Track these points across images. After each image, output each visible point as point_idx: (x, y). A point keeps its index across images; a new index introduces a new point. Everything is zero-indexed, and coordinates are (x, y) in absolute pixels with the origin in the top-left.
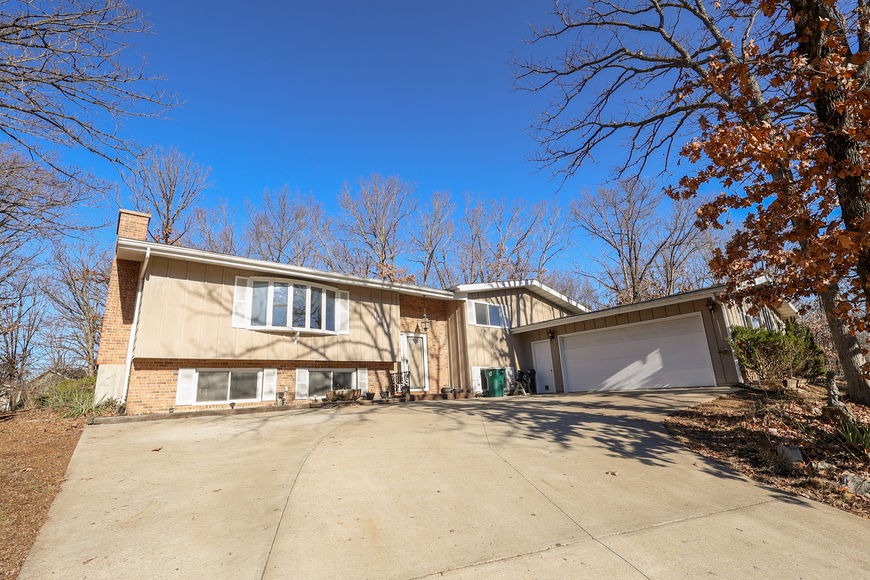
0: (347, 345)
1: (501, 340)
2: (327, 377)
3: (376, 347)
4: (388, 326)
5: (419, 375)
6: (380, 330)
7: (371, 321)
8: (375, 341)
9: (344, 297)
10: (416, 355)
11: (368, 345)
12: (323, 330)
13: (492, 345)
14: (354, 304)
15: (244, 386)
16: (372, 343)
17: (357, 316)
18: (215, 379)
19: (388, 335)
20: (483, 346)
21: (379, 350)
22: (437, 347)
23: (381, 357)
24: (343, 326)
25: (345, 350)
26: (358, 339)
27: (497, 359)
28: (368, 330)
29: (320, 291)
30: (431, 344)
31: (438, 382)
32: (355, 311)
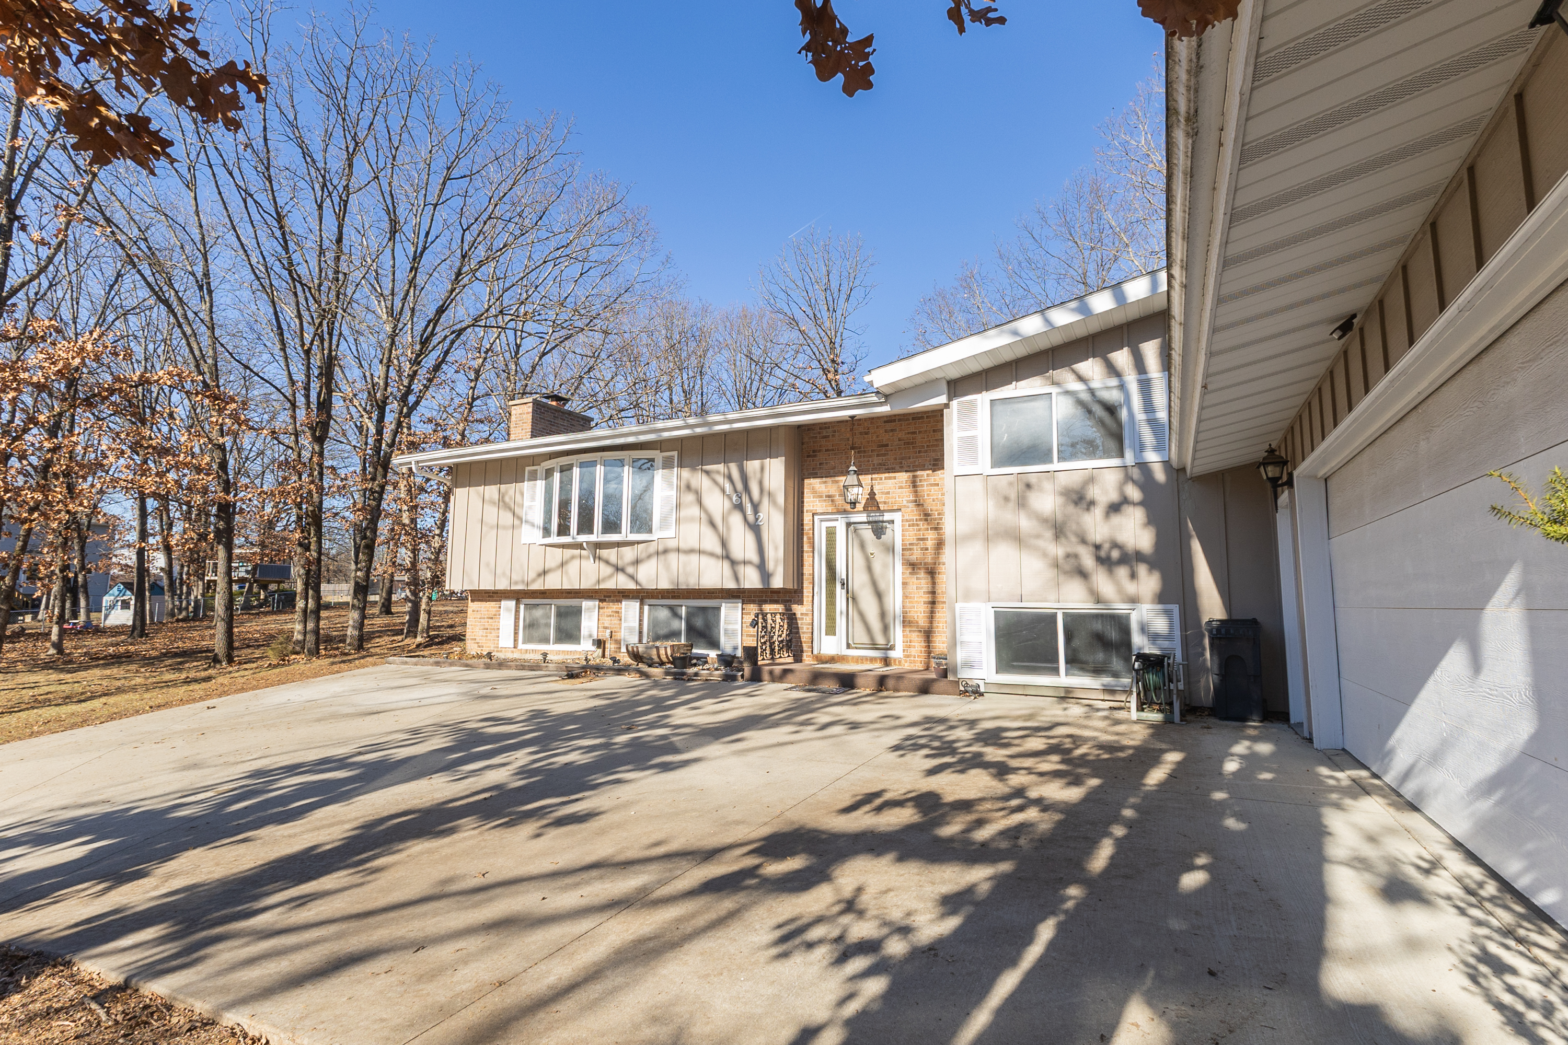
0: (673, 557)
1: (1114, 508)
2: (676, 615)
3: (727, 556)
4: (756, 508)
5: (883, 615)
6: (736, 519)
7: (716, 502)
8: (724, 544)
9: (668, 464)
10: (877, 567)
11: (712, 554)
12: (625, 533)
13: (1059, 530)
14: (686, 473)
15: (568, 624)
16: (718, 550)
17: (690, 498)
18: (538, 613)
19: (755, 528)
20: (1013, 536)
21: (733, 563)
22: (930, 544)
23: (737, 579)
24: (664, 521)
25: (668, 567)
26: (693, 543)
27: (1083, 574)
28: (712, 524)
29: (622, 463)
30: (911, 536)
31: (928, 635)
32: (688, 487)
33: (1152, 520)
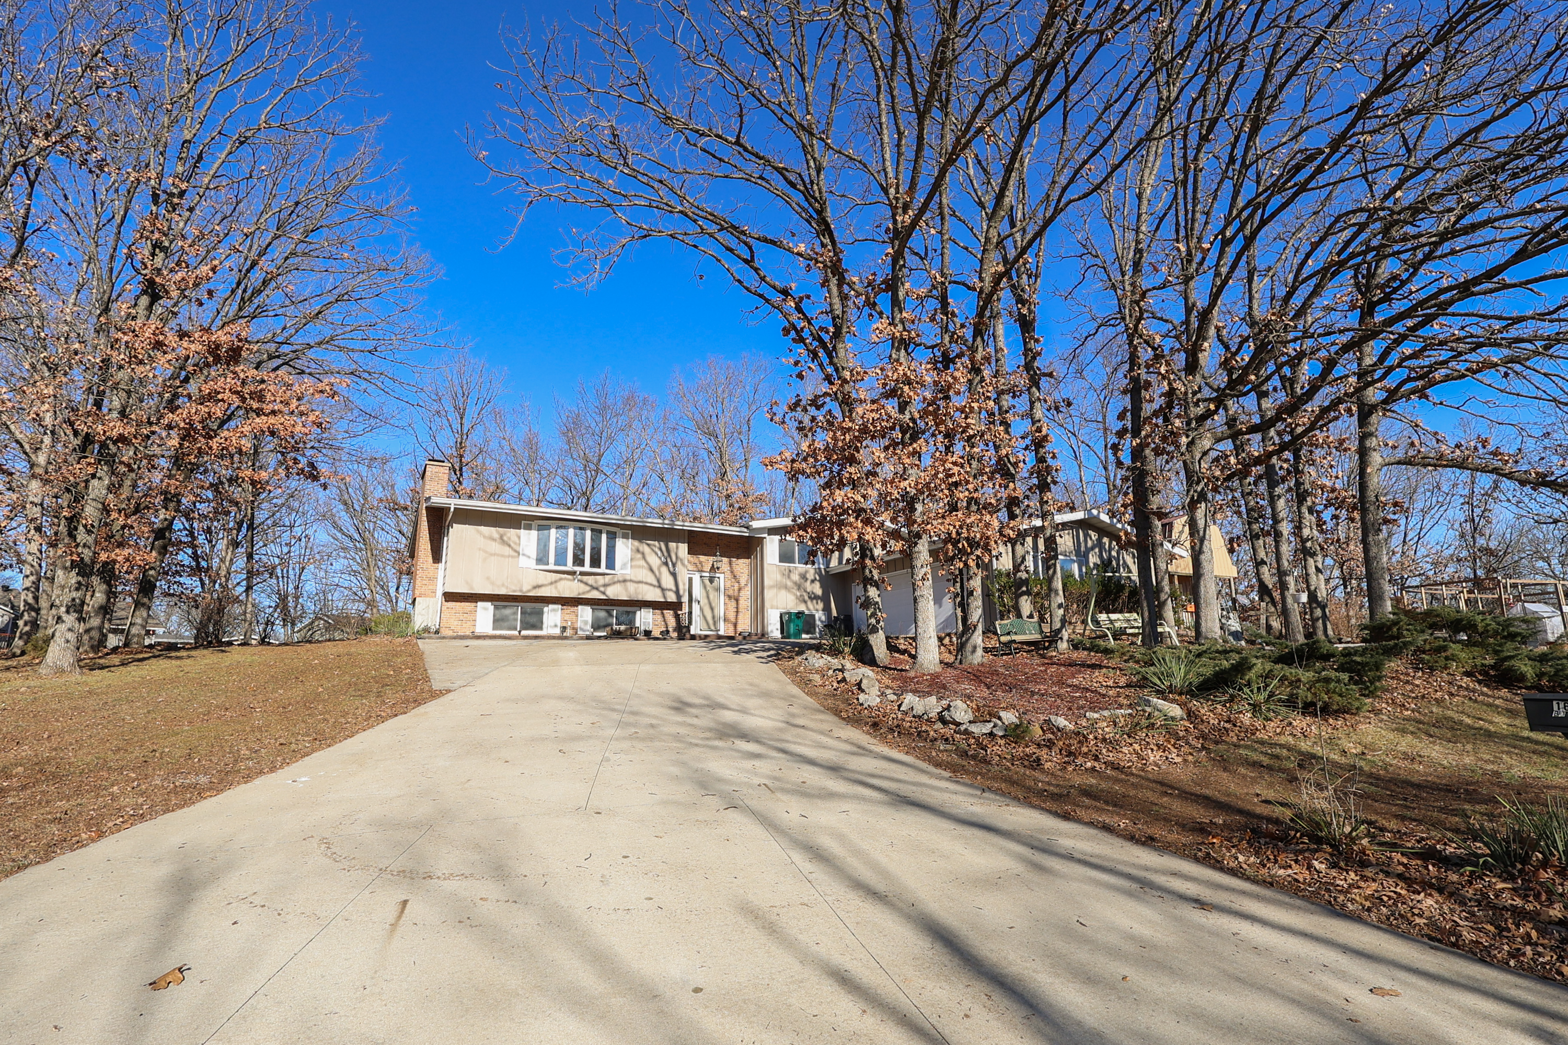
0: (628, 584)
1: (813, 581)
2: (611, 616)
3: (660, 586)
4: (674, 565)
5: (714, 617)
6: (664, 569)
7: (655, 561)
8: (659, 581)
9: (625, 536)
10: (711, 597)
11: (651, 585)
12: (603, 569)
13: (799, 587)
14: (636, 543)
15: (533, 619)
16: (655, 583)
17: (639, 556)
18: (508, 612)
19: (674, 575)
20: (786, 587)
21: (663, 590)
22: (736, 588)
23: (665, 597)
24: (624, 566)
25: (626, 589)
26: (640, 579)
27: (805, 602)
28: (651, 570)
29: (600, 532)
30: (728, 584)
31: (735, 625)
32: (638, 551)
33: (821, 587)
